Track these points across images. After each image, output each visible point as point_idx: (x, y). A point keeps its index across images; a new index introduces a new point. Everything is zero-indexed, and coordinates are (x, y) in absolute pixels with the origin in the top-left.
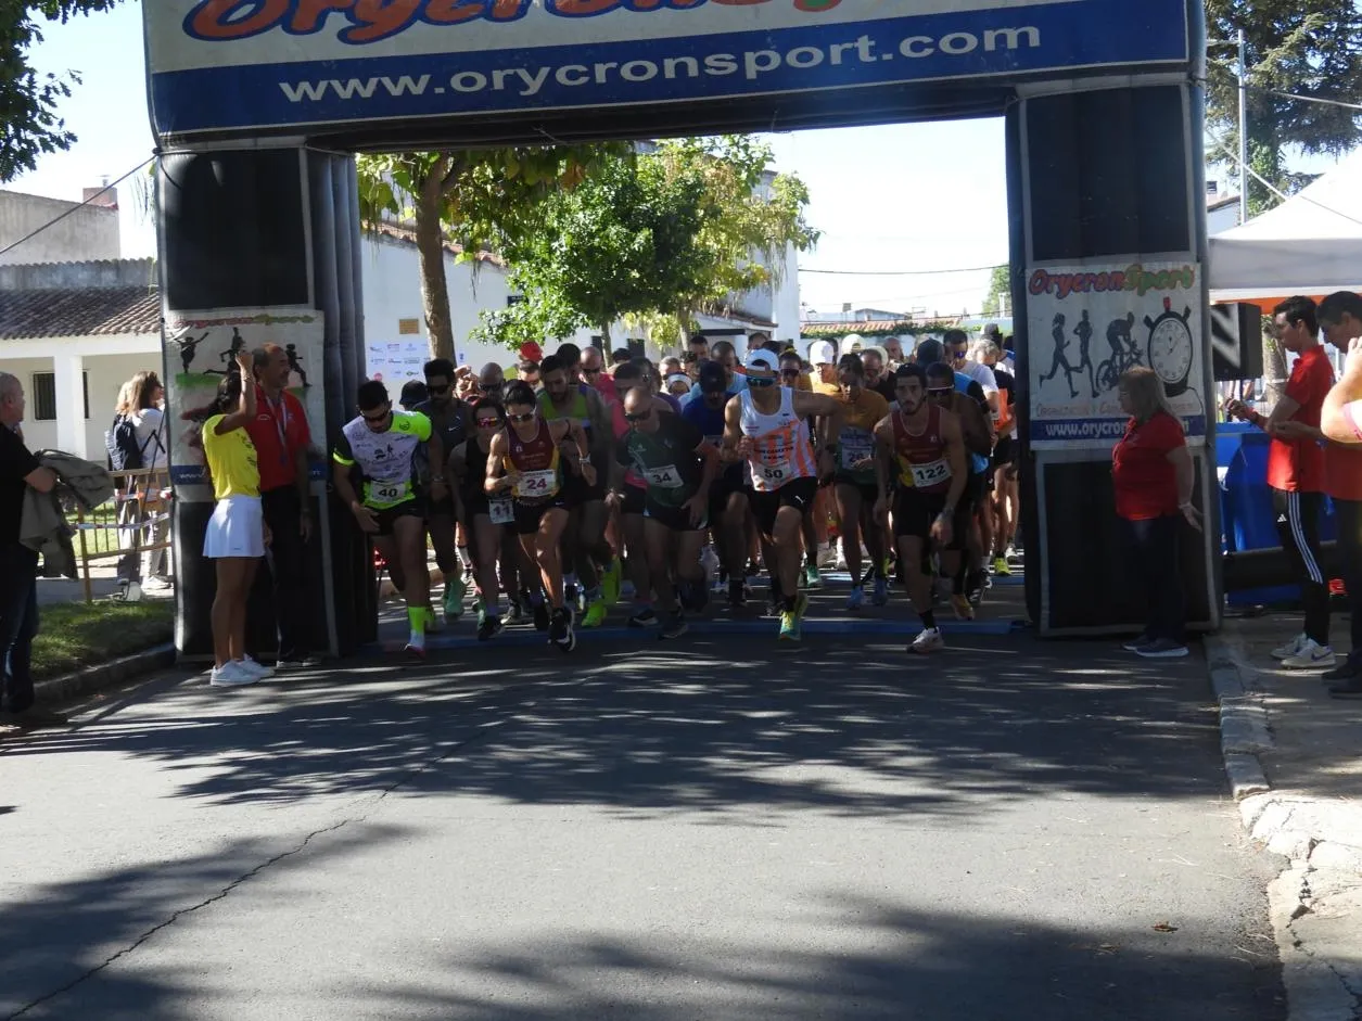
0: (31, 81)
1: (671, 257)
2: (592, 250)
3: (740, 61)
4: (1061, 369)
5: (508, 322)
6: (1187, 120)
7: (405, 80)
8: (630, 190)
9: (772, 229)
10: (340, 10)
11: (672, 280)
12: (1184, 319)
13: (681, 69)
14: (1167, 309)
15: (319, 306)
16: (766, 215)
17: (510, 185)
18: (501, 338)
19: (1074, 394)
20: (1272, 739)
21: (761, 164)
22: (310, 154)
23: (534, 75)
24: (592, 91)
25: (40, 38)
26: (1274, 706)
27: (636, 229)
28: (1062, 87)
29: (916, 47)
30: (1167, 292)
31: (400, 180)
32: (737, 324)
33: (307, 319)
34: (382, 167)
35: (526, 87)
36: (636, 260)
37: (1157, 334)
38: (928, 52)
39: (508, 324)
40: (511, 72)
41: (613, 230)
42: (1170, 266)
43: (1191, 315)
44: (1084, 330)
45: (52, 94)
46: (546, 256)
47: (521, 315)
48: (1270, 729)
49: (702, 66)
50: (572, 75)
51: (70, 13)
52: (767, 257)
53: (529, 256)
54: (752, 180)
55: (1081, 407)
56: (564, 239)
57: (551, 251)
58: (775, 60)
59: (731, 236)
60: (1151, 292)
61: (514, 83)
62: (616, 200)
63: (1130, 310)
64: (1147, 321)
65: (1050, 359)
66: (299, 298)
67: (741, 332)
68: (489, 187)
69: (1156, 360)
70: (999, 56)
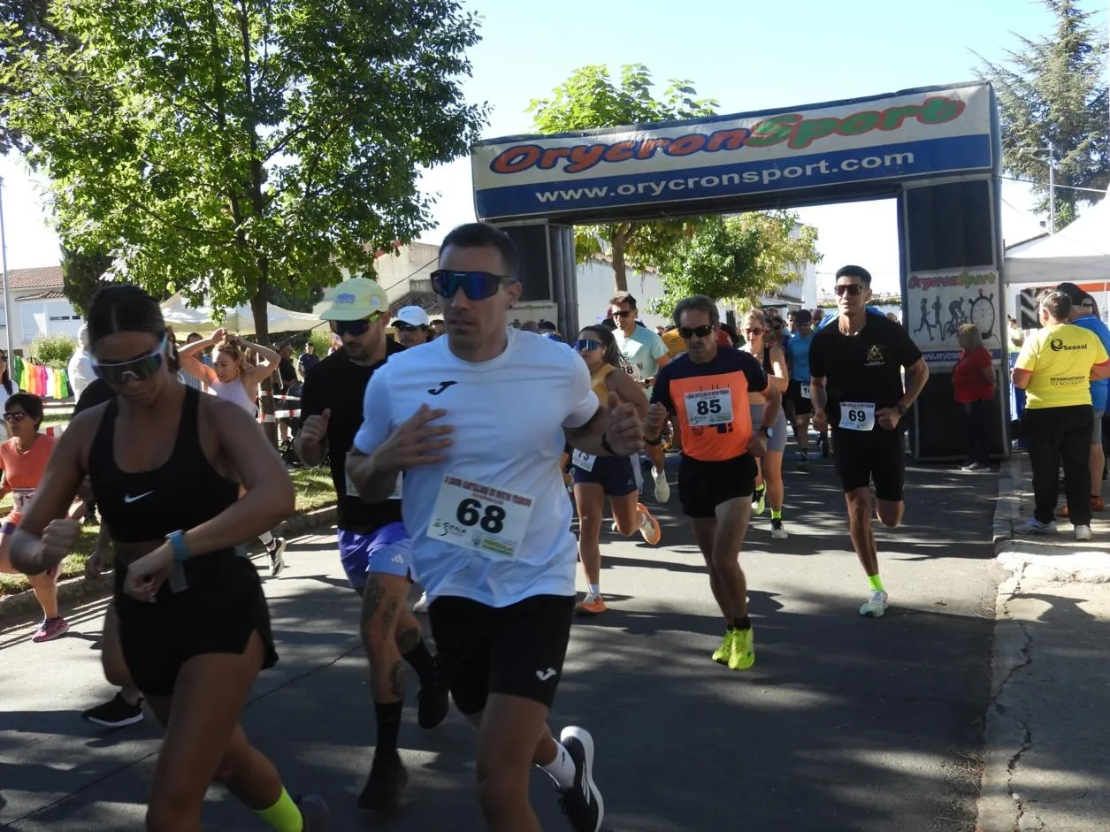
0: (418, 197)
1: (745, 269)
2: (703, 267)
3: (760, 175)
4: (925, 326)
5: (662, 304)
6: (991, 197)
7: (596, 190)
8: (723, 236)
9: (799, 253)
10: (563, 157)
11: (745, 281)
12: (990, 300)
13: (731, 179)
14: (981, 295)
15: (555, 301)
16: (796, 247)
17: (659, 236)
18: (658, 312)
19: (932, 339)
20: (1021, 513)
21: (792, 221)
22: (550, 227)
23: (658, 185)
24: (687, 193)
25: (421, 176)
26: (1026, 497)
27: (726, 256)
28: (926, 183)
29: (850, 165)
30: (980, 286)
31: (602, 236)
32: (783, 302)
33: (550, 307)
34: (593, 230)
35: (655, 191)
36: (726, 272)
37: (976, 308)
38: (856, 167)
39: (662, 305)
40: (647, 184)
41: (714, 257)
42: (983, 273)
43: (994, 297)
44: (937, 306)
45: (428, 203)
46: (680, 270)
47: (668, 300)
48: (1021, 509)
49: (741, 178)
50: (677, 185)
51: (434, 163)
52: (797, 267)
53: (672, 271)
54: (788, 229)
55: (936, 345)
56: (689, 262)
57: (683, 268)
58: (778, 174)
59: (778, 257)
60: (972, 286)
61: (648, 190)
62: (715, 242)
63: (961, 295)
64: (970, 301)
65: (920, 321)
66: (546, 297)
67: (785, 306)
68: (649, 237)
69: (975, 321)
70: (893, 168)
